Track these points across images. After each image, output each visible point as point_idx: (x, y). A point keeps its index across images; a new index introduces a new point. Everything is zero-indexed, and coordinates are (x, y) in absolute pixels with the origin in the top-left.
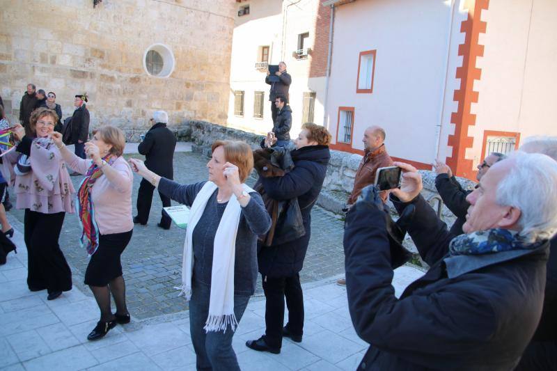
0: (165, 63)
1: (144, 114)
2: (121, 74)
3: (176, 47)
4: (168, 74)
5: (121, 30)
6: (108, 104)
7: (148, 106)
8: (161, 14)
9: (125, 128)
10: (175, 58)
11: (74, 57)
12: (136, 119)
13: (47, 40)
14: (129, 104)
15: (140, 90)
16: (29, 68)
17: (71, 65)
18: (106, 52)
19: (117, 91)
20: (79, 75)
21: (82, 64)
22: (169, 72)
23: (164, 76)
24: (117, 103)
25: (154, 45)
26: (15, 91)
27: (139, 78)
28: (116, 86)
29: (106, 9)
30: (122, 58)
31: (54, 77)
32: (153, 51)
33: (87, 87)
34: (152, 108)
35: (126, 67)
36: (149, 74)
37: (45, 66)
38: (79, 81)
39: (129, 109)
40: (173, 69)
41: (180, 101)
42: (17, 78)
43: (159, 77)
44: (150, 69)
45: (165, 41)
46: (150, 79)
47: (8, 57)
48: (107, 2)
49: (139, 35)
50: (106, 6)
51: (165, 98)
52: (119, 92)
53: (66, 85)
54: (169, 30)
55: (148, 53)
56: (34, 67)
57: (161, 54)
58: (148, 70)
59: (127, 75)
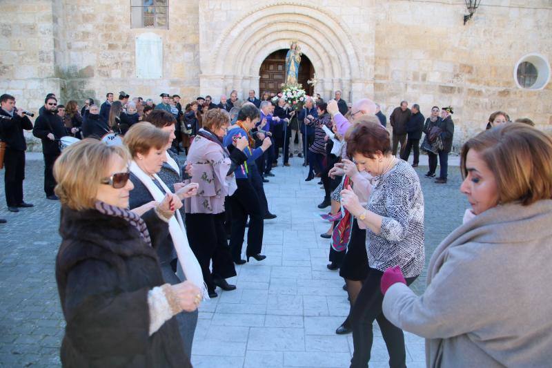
0: (539, 75)
2: (489, 88)
4: (541, 87)
5: (491, 43)
6: (474, 118)
8: (537, 22)
10: (551, 67)
11: (443, 74)
13: (419, 60)
15: (509, 104)
16: (402, 85)
17: (440, 81)
18: (474, 67)
19: (484, 105)
20: (447, 90)
21: (450, 79)
22: (544, 83)
23: (538, 88)
25: (528, 55)
26: (389, 106)
27: (508, 92)
28: (484, 100)
29: (477, 25)
30: (491, 72)
31: (424, 93)
32: (526, 63)
33: (454, 101)
35: (495, 81)
36: (520, 87)
37: (416, 83)
38: (447, 96)
40: (549, 80)
42: (392, 95)
43: (531, 89)
44: (522, 81)
45: (541, 51)
46: (521, 91)
47: (385, 77)
48: (477, 18)
49: (511, 47)
50: (476, 21)
51: (537, 111)
52: (486, 106)
53: (434, 100)
54: (545, 38)
55: (521, 65)
56: (406, 85)
57: (536, 65)
58: (519, 83)
59: (495, 89)
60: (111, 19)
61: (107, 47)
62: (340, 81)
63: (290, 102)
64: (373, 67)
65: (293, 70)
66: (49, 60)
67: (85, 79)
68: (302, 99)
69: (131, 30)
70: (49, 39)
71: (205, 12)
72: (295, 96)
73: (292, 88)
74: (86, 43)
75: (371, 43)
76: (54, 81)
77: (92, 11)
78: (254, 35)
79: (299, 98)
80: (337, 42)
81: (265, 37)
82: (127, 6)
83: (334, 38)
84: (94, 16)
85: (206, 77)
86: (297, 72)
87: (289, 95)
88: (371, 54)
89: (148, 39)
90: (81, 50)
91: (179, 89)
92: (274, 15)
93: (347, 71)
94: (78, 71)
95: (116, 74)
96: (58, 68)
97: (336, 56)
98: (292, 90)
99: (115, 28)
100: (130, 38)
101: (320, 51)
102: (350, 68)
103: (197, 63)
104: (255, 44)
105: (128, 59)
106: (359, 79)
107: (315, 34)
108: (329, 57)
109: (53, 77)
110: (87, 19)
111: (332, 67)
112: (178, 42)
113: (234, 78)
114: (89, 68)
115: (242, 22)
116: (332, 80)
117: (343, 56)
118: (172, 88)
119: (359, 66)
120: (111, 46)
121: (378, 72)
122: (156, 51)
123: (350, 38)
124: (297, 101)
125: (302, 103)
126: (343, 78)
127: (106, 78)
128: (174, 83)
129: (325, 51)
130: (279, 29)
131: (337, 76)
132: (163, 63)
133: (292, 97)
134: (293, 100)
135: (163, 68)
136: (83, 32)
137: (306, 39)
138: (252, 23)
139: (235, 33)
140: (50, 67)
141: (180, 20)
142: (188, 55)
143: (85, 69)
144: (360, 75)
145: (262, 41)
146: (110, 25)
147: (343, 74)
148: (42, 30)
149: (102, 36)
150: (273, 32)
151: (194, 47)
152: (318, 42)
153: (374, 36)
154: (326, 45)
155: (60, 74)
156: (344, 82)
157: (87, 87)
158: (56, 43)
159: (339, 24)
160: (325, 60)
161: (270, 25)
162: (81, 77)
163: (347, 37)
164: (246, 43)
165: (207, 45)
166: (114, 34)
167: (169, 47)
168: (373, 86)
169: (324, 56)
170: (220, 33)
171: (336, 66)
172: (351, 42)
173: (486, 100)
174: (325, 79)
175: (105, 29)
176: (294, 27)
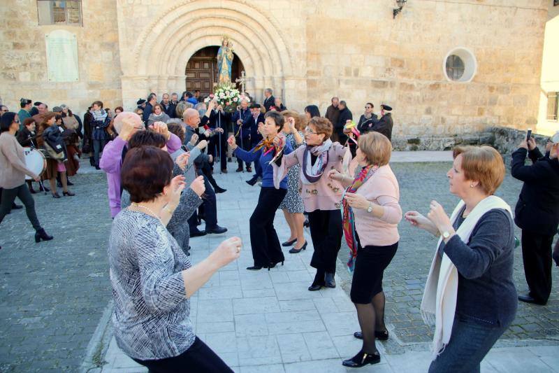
0: (466, 67)
1: (443, 121)
2: (420, 82)
3: (478, 49)
4: (470, 78)
5: (420, 37)
6: (408, 112)
7: (448, 113)
8: (461, 16)
9: (425, 135)
10: (478, 60)
11: (375, 68)
12: (435, 127)
13: (350, 55)
14: (428, 111)
15: (440, 97)
16: (335, 81)
17: (373, 76)
18: (405, 61)
19: (416, 98)
20: (380, 85)
21: (383, 74)
22: (471, 76)
23: (466, 80)
24: (416, 111)
25: (456, 48)
26: (322, 103)
27: (439, 85)
28: (416, 94)
29: (406, 19)
30: (421, 66)
31: (357, 88)
32: (453, 56)
33: (388, 97)
34: (453, 115)
35: (425, 74)
36: (449, 80)
37: (349, 78)
38: (379, 90)
39: (429, 116)
40: (475, 73)
41: (483, 107)
42: (325, 91)
43: (459, 82)
44: (450, 74)
45: (467, 44)
46: (450, 84)
47: (318, 73)
48: (407, 12)
49: (439, 40)
50: (405, 15)
51: (466, 104)
52: (418, 100)
53: (368, 95)
54: (470, 32)
55: (449, 58)
56: (339, 81)
57: (462, 58)
58: (448, 75)
59: (426, 82)
60: (15, 14)
61: (12, 47)
62: (272, 78)
63: (222, 103)
64: (305, 62)
65: (226, 68)
68: (235, 100)
69: (40, 27)
71: (124, 7)
72: (228, 96)
73: (225, 88)
75: (302, 38)
78: (178, 31)
79: (232, 99)
81: (189, 34)
83: (264, 34)
85: (127, 77)
86: (230, 71)
87: (222, 96)
88: (303, 50)
89: (60, 38)
91: (99, 92)
92: (199, 9)
93: (279, 68)
95: (24, 77)
97: (266, 53)
98: (224, 90)
99: (20, 24)
100: (38, 36)
101: (250, 47)
102: (281, 64)
103: (116, 63)
104: (180, 41)
105: (37, 59)
106: (291, 76)
107: (243, 30)
108: (259, 53)
111: (262, 64)
112: (94, 40)
113: (159, 78)
115: (165, 18)
116: (263, 78)
117: (274, 52)
118: (91, 91)
119: (291, 63)
120: (16, 46)
121: (310, 68)
122: (70, 51)
123: (280, 32)
124: (230, 102)
125: (237, 104)
126: (275, 76)
127: (13, 82)
128: (92, 86)
129: (255, 48)
130: (204, 25)
131: (268, 74)
132: (79, 64)
133: (225, 98)
134: (226, 101)
135: (79, 69)
137: (234, 35)
138: (176, 19)
139: (158, 30)
141: (96, 17)
142: (107, 55)
144: (293, 71)
145: (187, 37)
146: (13, 21)
147: (274, 71)
149: (5, 33)
150: (198, 29)
151: (113, 46)
152: (247, 38)
153: (305, 31)
154: (255, 41)
156: (275, 79)
159: (268, 18)
160: (255, 57)
161: (195, 20)
163: (277, 33)
164: (169, 40)
165: (128, 44)
166: (18, 31)
167: (85, 46)
168: (306, 83)
169: (253, 53)
170: (142, 30)
171: (266, 63)
172: (281, 37)
173: (418, 94)
174: (255, 77)
175: (6, 26)
176: (221, 23)
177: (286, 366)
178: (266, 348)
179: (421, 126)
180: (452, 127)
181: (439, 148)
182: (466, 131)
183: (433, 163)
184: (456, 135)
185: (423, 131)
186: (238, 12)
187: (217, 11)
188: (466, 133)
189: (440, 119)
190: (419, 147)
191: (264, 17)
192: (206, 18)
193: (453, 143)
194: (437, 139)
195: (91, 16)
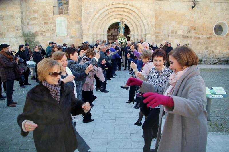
0: (224, 30)
1: (213, 52)
2: (203, 36)
4: (225, 35)
5: (203, 17)
6: (197, 48)
7: (215, 49)
8: (222, 8)
9: (205, 58)
10: (228, 27)
11: (184, 30)
12: (209, 54)
13: (173, 25)
14: (206, 48)
15: (212, 42)
16: (167, 36)
17: (183, 34)
18: (197, 27)
20: (186, 37)
21: (187, 33)
22: (226, 33)
24: (201, 48)
25: (219, 22)
27: (211, 37)
28: (201, 41)
29: (197, 10)
30: (203, 29)
31: (176, 39)
32: (218, 25)
33: (189, 42)
34: (217, 50)
36: (216, 35)
37: (173, 35)
38: (185, 39)
39: (206, 50)
42: (162, 40)
43: (220, 36)
44: (216, 32)
45: (224, 20)
46: (216, 37)
47: (160, 33)
48: (197, 7)
49: (211, 19)
51: (223, 45)
52: (202, 43)
53: (181, 41)
54: (226, 15)
55: (216, 26)
57: (222, 26)
58: (215, 33)
59: (205, 36)
60: (45, 12)
61: (44, 24)
62: (141, 35)
63: (121, 44)
64: (154, 28)
65: (122, 31)
66: (20, 30)
67: (35, 37)
68: (126, 43)
69: (54, 16)
70: (20, 21)
71: (84, 8)
72: (123, 41)
73: (121, 38)
74: (35, 22)
75: (153, 19)
76: (22, 38)
77: (37, 9)
78: (105, 16)
79: (124, 42)
80: (139, 18)
81: (109, 17)
82: (52, 6)
83: (138, 17)
84: (38, 11)
85: (85, 34)
86: (123, 32)
87: (120, 41)
88: (153, 23)
89: (61, 20)
90: (33, 25)
91: (74, 40)
93: (144, 31)
94: (32, 34)
95: (48, 34)
96: (24, 32)
97: (139, 25)
98: (121, 39)
99: (47, 15)
100: (53, 19)
101: (132, 23)
102: (145, 29)
103: (81, 29)
104: (105, 20)
105: (52, 28)
106: (149, 34)
107: (130, 16)
108: (136, 25)
109: (21, 36)
110: (35, 12)
111: (137, 29)
112: (73, 20)
113: (97, 35)
114: (36, 32)
115: (99, 12)
116: (138, 34)
117: (142, 24)
118: (72, 39)
119: (149, 28)
120: (45, 23)
121: (157, 31)
122: (64, 24)
123: (144, 16)
124: (124, 44)
125: (126, 44)
127: (44, 36)
128: (72, 37)
129: (134, 23)
130: (115, 14)
131: (140, 33)
132: (67, 29)
133: (122, 42)
134: (122, 43)
135: (67, 31)
136: (34, 18)
137: (126, 18)
138: (104, 12)
139: (97, 16)
140: (20, 32)
141: (74, 11)
142: (77, 26)
143: (34, 33)
144: (149, 32)
145: (108, 19)
146: (45, 14)
147: (142, 32)
148: (17, 17)
149: (42, 19)
150: (113, 15)
151: (80, 22)
152: (131, 19)
153: (155, 16)
154: (134, 20)
155: (24, 35)
156: (142, 35)
157: (36, 40)
158: (22, 23)
159: (140, 11)
160: (135, 27)
161: (111, 12)
162: (33, 36)
163: (143, 17)
164: (101, 20)
165: (85, 22)
166: (46, 18)
167: (70, 23)
168: (155, 36)
169: (134, 25)
170: (91, 16)
171: (139, 29)
172: (145, 18)
173: (202, 41)
174: (135, 34)
175: (42, 16)
176: (121, 13)
177: (131, 134)
178: (125, 128)
179: (203, 54)
180: (217, 55)
181: (211, 63)
182: (223, 56)
183: (207, 69)
184: (218, 58)
185: (204, 57)
186: (128, 9)
187: (120, 8)
188: (223, 58)
189: (212, 52)
190: (202, 63)
191: (138, 11)
192: (115, 11)
193: (217, 61)
194: (210, 60)
195: (72, 12)
